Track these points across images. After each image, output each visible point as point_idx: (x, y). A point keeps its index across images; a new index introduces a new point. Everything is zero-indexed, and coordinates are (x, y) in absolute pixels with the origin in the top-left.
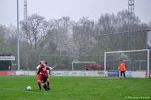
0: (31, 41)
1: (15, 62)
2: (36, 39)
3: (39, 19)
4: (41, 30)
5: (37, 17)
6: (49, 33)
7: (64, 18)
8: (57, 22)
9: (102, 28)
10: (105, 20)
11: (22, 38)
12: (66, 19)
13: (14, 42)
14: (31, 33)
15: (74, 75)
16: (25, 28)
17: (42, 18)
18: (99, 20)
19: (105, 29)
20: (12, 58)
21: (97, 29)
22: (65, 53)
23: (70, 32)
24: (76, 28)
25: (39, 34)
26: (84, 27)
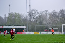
0: (32, 20)
1: (26, 28)
2: (34, 19)
3: (36, 11)
4: (36, 15)
5: (35, 10)
6: (39, 17)
8: (43, 12)
10: (62, 11)
11: (29, 18)
12: (46, 11)
13: (25, 20)
14: (32, 16)
16: (30, 14)
18: (60, 12)
19: (62, 15)
21: (59, 15)
23: (48, 16)
24: (50, 15)
25: (35, 17)
26: (54, 14)
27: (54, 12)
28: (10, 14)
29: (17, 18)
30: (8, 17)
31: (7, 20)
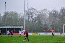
0: (30, 19)
2: (32, 18)
3: (34, 10)
4: (35, 14)
6: (38, 16)
7: (45, 9)
8: (42, 11)
10: (63, 10)
11: (26, 18)
13: (22, 20)
14: (30, 16)
17: (35, 9)
18: (61, 10)
20: (22, 27)
21: (60, 14)
22: (45, 25)
23: (48, 15)
24: (50, 14)
25: (34, 17)
26: (54, 13)
27: (54, 11)
28: (5, 13)
29: (13, 18)
30: (3, 16)
31: (3, 20)
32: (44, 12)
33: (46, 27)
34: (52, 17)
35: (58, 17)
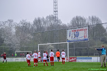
9: (36, 27)
10: (38, 22)
12: (11, 21)
15: (17, 61)
18: (34, 22)
19: (38, 28)
21: (32, 28)
22: (10, 45)
23: (14, 30)
24: (18, 28)
26: (23, 26)
27: (24, 24)
32: (7, 25)
33: (12, 48)
34: (21, 33)
35: (29, 33)
